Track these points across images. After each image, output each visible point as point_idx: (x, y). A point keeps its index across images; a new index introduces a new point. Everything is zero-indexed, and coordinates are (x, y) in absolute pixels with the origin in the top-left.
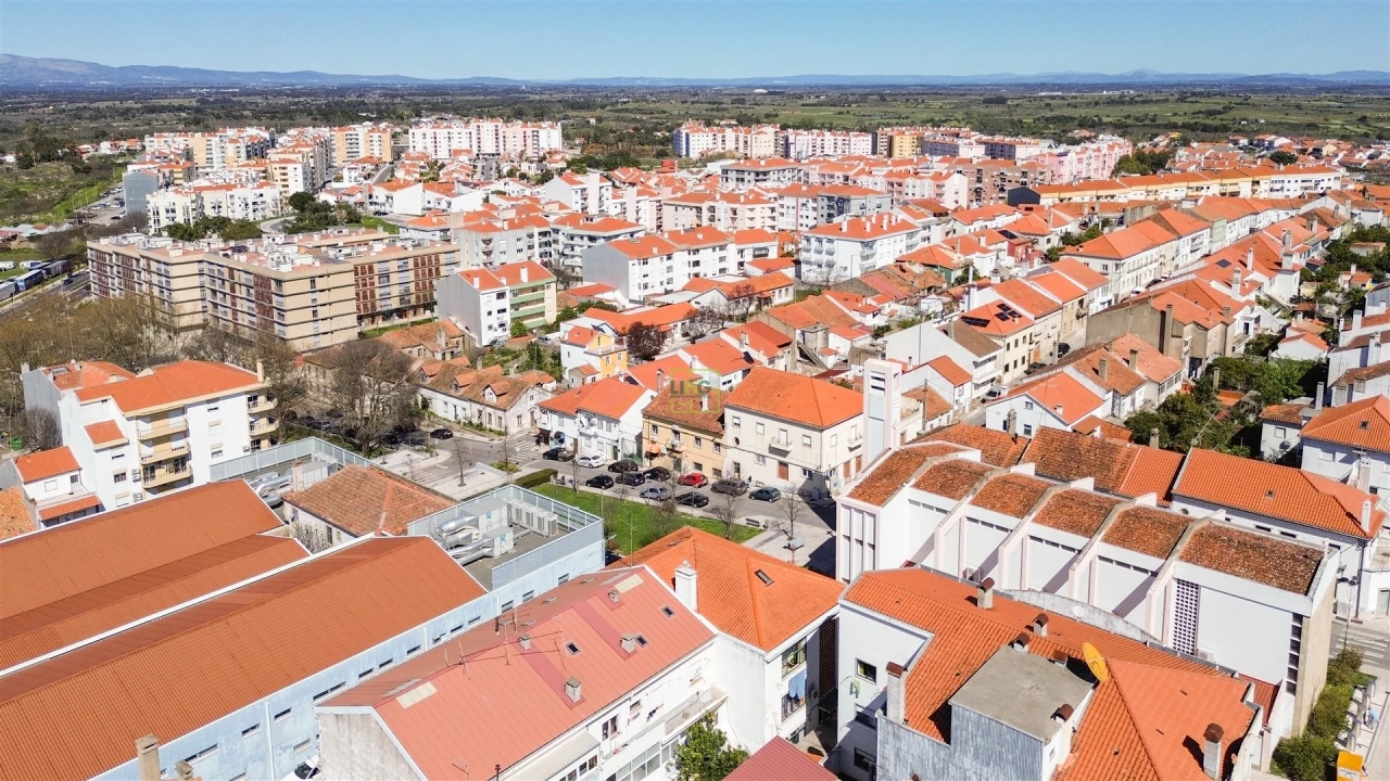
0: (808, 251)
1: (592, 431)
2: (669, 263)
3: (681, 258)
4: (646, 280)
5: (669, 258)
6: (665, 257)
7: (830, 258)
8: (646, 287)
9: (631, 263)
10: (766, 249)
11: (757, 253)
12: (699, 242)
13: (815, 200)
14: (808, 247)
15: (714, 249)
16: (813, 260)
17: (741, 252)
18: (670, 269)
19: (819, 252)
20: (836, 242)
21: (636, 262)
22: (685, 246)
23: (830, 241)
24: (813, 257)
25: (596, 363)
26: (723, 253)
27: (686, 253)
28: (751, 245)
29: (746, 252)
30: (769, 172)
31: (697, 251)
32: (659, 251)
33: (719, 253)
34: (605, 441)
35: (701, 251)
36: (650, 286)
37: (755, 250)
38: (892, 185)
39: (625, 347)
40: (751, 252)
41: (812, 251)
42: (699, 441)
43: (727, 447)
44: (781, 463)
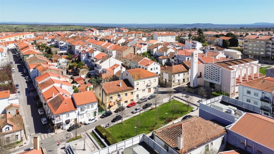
1: (85, 111)
34: (90, 112)
42: (126, 94)
43: (135, 92)
44: (149, 89)
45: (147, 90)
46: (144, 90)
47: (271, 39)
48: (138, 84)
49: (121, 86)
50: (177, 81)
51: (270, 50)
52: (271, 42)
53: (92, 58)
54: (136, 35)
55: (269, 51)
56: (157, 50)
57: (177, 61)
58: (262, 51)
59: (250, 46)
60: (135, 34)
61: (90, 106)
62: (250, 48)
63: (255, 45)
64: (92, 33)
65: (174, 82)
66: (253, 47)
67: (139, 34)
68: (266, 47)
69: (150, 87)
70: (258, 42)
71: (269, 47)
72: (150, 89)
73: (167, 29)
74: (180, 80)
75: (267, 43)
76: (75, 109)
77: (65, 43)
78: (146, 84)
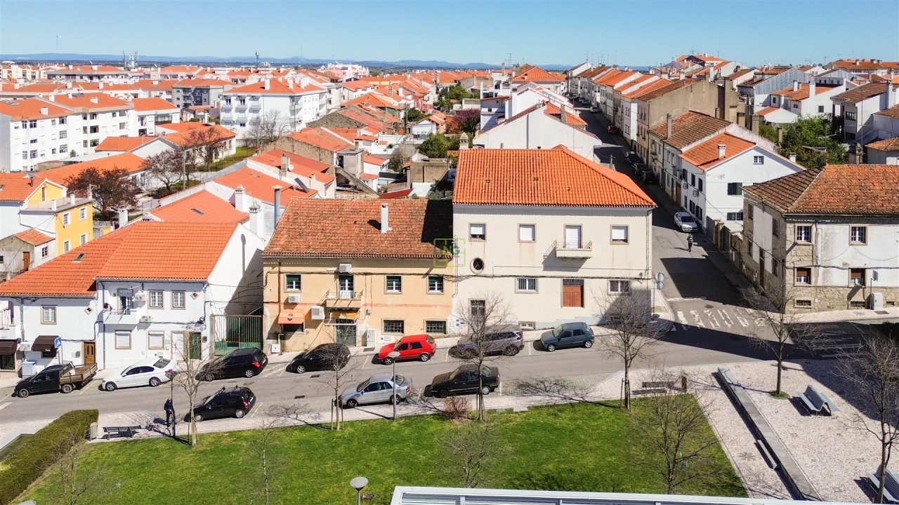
0: (228, 111)
1: (137, 315)
2: (63, 127)
3: (75, 123)
4: (34, 147)
5: (62, 122)
6: (57, 120)
7: (255, 115)
8: (34, 154)
9: (13, 125)
10: (167, 115)
11: (159, 120)
12: (93, 105)
13: (169, 92)
14: (229, 106)
15: (114, 114)
16: (234, 119)
17: (142, 119)
18: (63, 134)
19: (242, 111)
20: (261, 99)
21: (20, 124)
22: (80, 109)
23: (254, 98)
24: (235, 116)
25: (45, 225)
26: (122, 119)
27: (80, 117)
28: (153, 112)
29: (147, 119)
30: (103, 76)
31: (94, 115)
32: (50, 112)
33: (119, 119)
34: (167, 329)
35: (100, 116)
36: (39, 153)
37: (157, 116)
38: (236, 81)
39: (90, 198)
40: (152, 119)
41: (233, 110)
42: (394, 281)
43: (458, 278)
44: (567, 282)
45: (552, 287)
46: (528, 283)
48: (483, 237)
49: (385, 228)
50: (842, 279)
61: (167, 295)
65: (808, 280)
69: (576, 269)
72: (580, 283)
74: (869, 274)
76: (85, 291)
78: (543, 249)
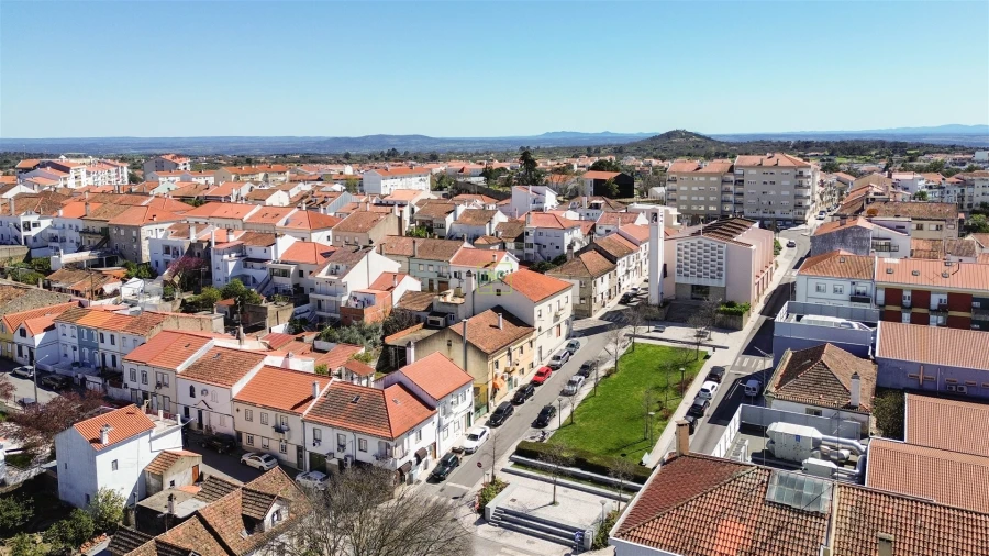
42: (522, 349)
44: (557, 327)
45: (555, 331)
46: (550, 331)
47: (731, 169)
49: (501, 327)
50: (600, 298)
51: (731, 197)
52: (732, 178)
53: (270, 263)
54: (270, 179)
55: (728, 202)
56: (455, 220)
57: (535, 247)
58: (713, 203)
59: (684, 193)
60: (266, 176)
61: (460, 396)
62: (684, 198)
63: (695, 189)
64: (65, 179)
65: (595, 302)
66: (690, 193)
67: (280, 173)
68: (723, 192)
69: (559, 319)
70: (702, 179)
71: (729, 192)
72: (560, 325)
73: (284, 156)
74: (604, 294)
75: (724, 182)
76: (431, 412)
77: (45, 223)
78: (553, 314)
